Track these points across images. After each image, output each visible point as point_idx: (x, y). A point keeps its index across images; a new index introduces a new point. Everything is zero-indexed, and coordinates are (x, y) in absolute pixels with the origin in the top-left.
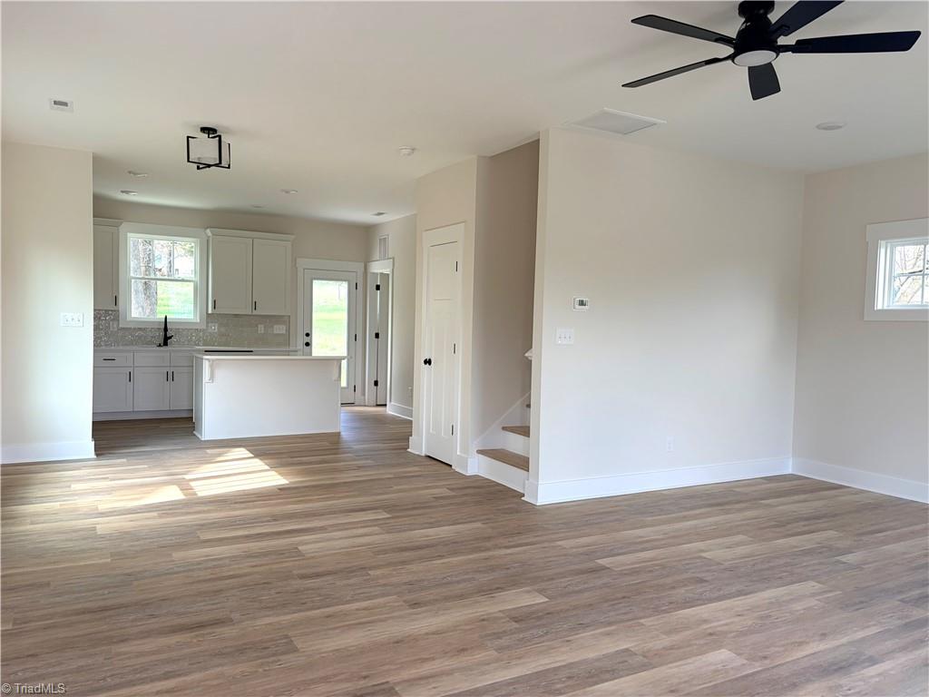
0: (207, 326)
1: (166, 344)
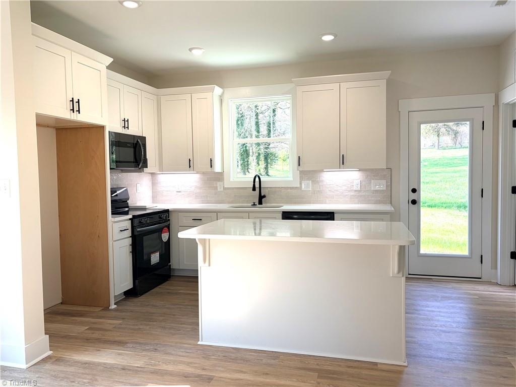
0: (301, 184)
1: (260, 203)
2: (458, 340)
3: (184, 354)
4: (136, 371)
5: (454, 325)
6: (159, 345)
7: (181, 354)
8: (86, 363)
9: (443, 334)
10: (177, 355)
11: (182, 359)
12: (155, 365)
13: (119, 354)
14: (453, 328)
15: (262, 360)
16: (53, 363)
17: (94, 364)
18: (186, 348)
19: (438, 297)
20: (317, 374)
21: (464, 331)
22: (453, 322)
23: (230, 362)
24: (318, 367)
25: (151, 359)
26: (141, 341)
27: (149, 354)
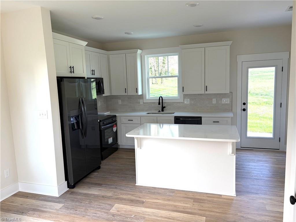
1: (163, 111)
2: (262, 184)
3: (130, 190)
4: (109, 198)
5: (262, 176)
6: (117, 186)
7: (128, 190)
8: (85, 194)
9: (255, 180)
10: (126, 191)
11: (129, 192)
12: (117, 195)
13: (100, 190)
14: (261, 177)
15: (167, 193)
16: (70, 194)
17: (89, 194)
18: (131, 187)
19: (255, 160)
20: (193, 200)
21: (266, 179)
22: (261, 174)
23: (151, 194)
24: (193, 197)
25: (114, 192)
26: (109, 183)
27: (113, 190)
